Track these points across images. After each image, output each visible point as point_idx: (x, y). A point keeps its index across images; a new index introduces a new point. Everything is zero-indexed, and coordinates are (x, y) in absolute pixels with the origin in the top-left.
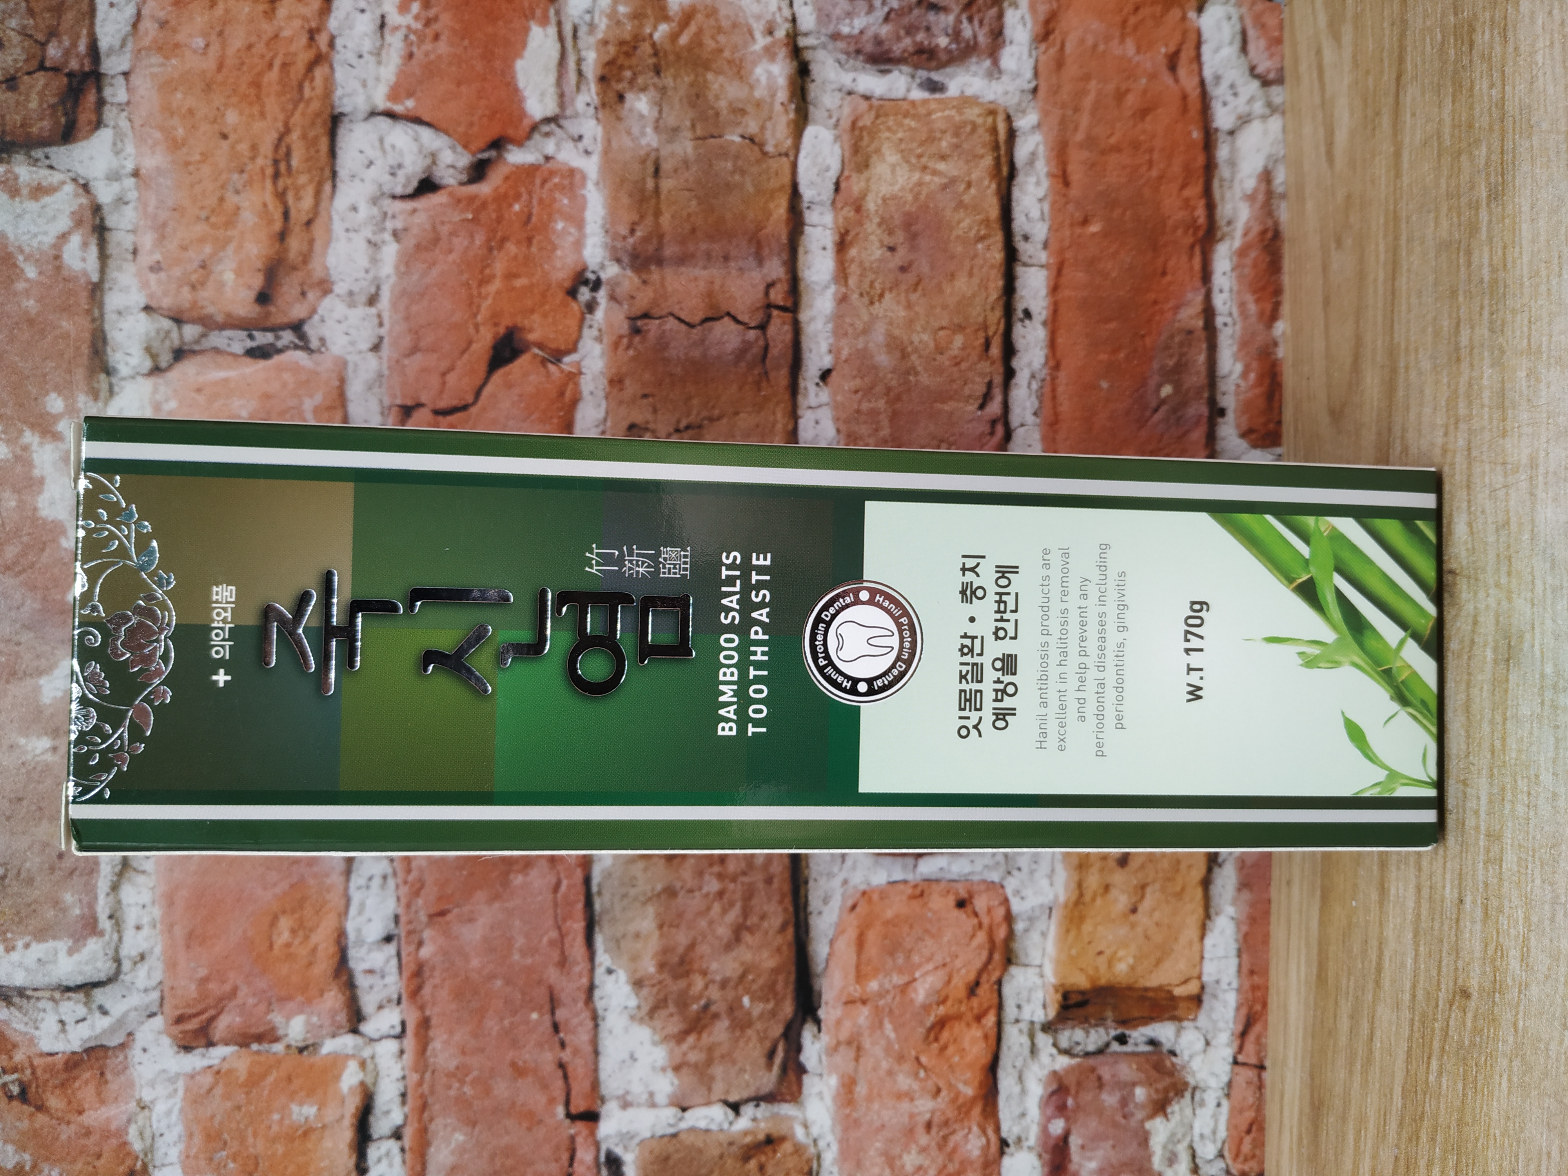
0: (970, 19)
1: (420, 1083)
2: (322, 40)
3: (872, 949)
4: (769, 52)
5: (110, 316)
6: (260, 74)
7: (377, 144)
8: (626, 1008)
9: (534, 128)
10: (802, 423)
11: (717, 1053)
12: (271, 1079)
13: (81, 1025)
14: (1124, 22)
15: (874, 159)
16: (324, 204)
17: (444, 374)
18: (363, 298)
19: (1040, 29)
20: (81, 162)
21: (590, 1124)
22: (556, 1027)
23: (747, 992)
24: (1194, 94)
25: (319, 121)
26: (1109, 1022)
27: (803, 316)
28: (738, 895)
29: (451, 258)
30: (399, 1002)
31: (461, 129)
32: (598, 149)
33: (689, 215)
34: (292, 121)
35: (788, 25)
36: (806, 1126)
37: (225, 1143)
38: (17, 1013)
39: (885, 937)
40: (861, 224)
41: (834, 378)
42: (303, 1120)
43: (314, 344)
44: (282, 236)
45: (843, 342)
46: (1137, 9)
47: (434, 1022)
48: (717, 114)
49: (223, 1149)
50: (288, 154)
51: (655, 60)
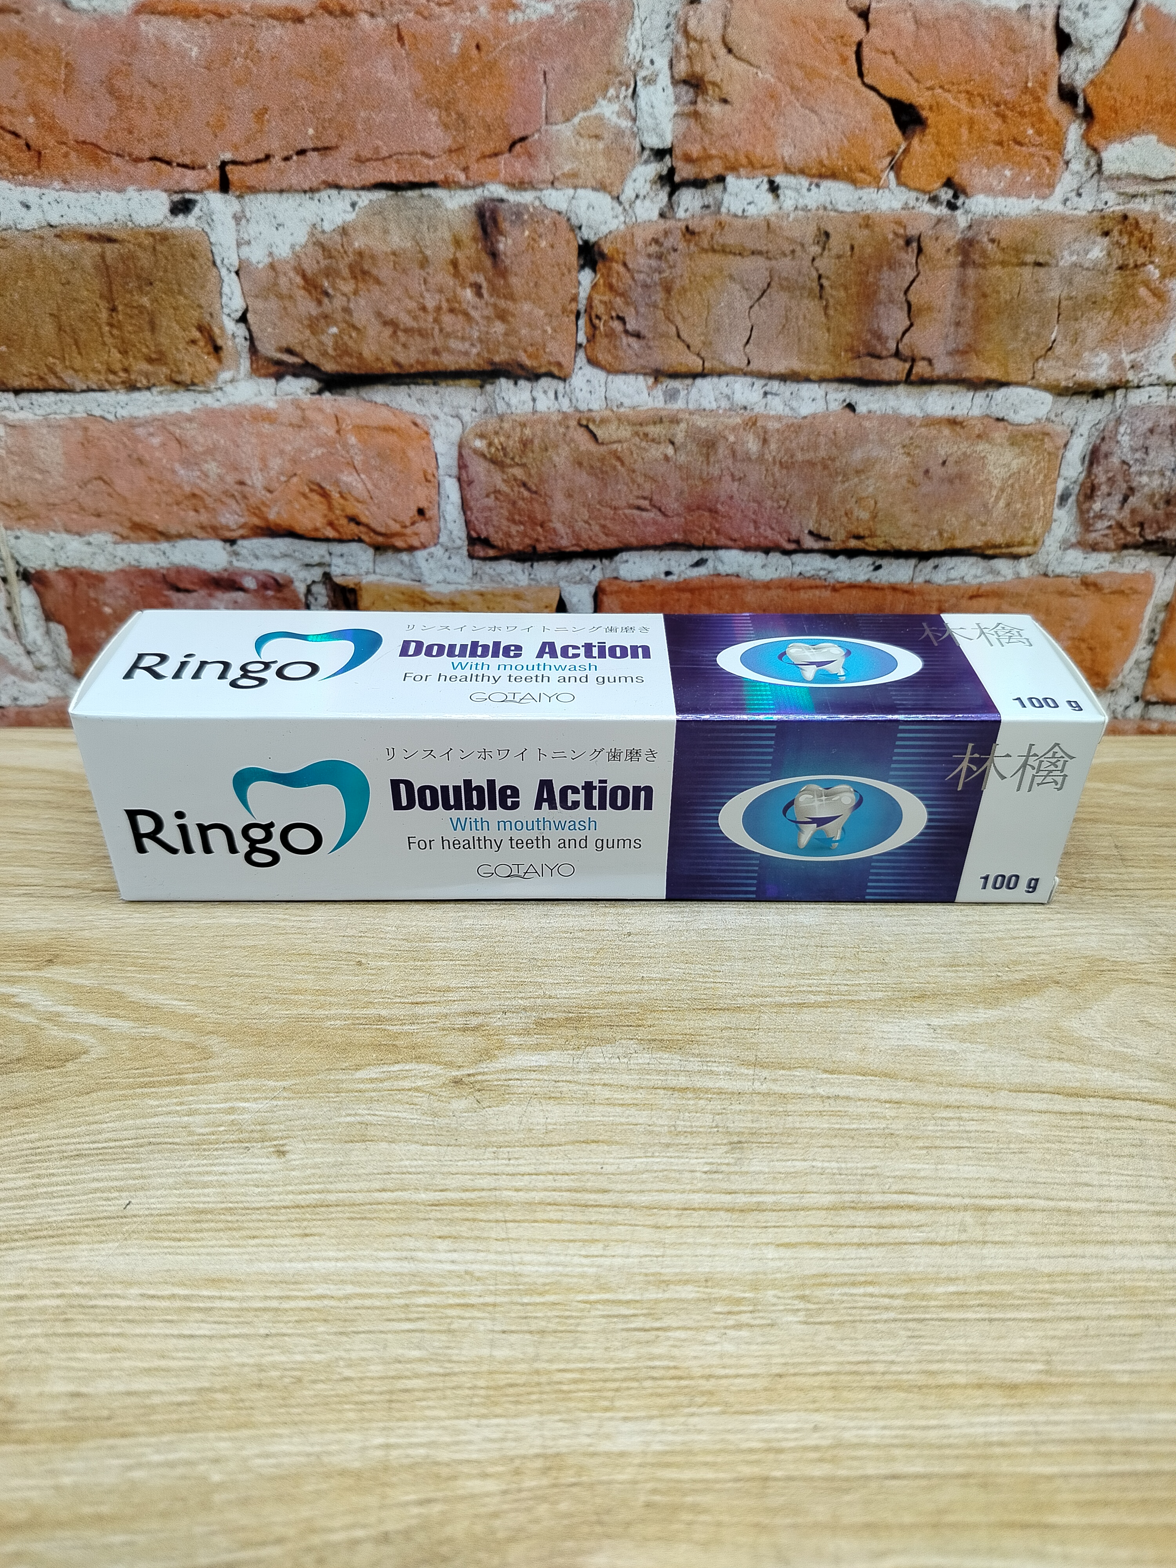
0: (1110, 527)
3: (382, 439)
4: (1117, 365)
8: (322, 220)
9: (1095, 150)
10: (815, 386)
11: (288, 303)
14: (1083, 640)
15: (1017, 451)
19: (1091, 579)
21: (218, 184)
22: (302, 152)
23: (341, 331)
27: (901, 389)
28: (423, 324)
29: (996, 63)
31: (1108, 78)
32: (1067, 211)
33: (998, 292)
35: (1136, 382)
36: (232, 380)
39: (392, 450)
40: (967, 439)
41: (848, 413)
45: (876, 423)
47: (300, 28)
48: (1076, 319)
51: (1132, 265)
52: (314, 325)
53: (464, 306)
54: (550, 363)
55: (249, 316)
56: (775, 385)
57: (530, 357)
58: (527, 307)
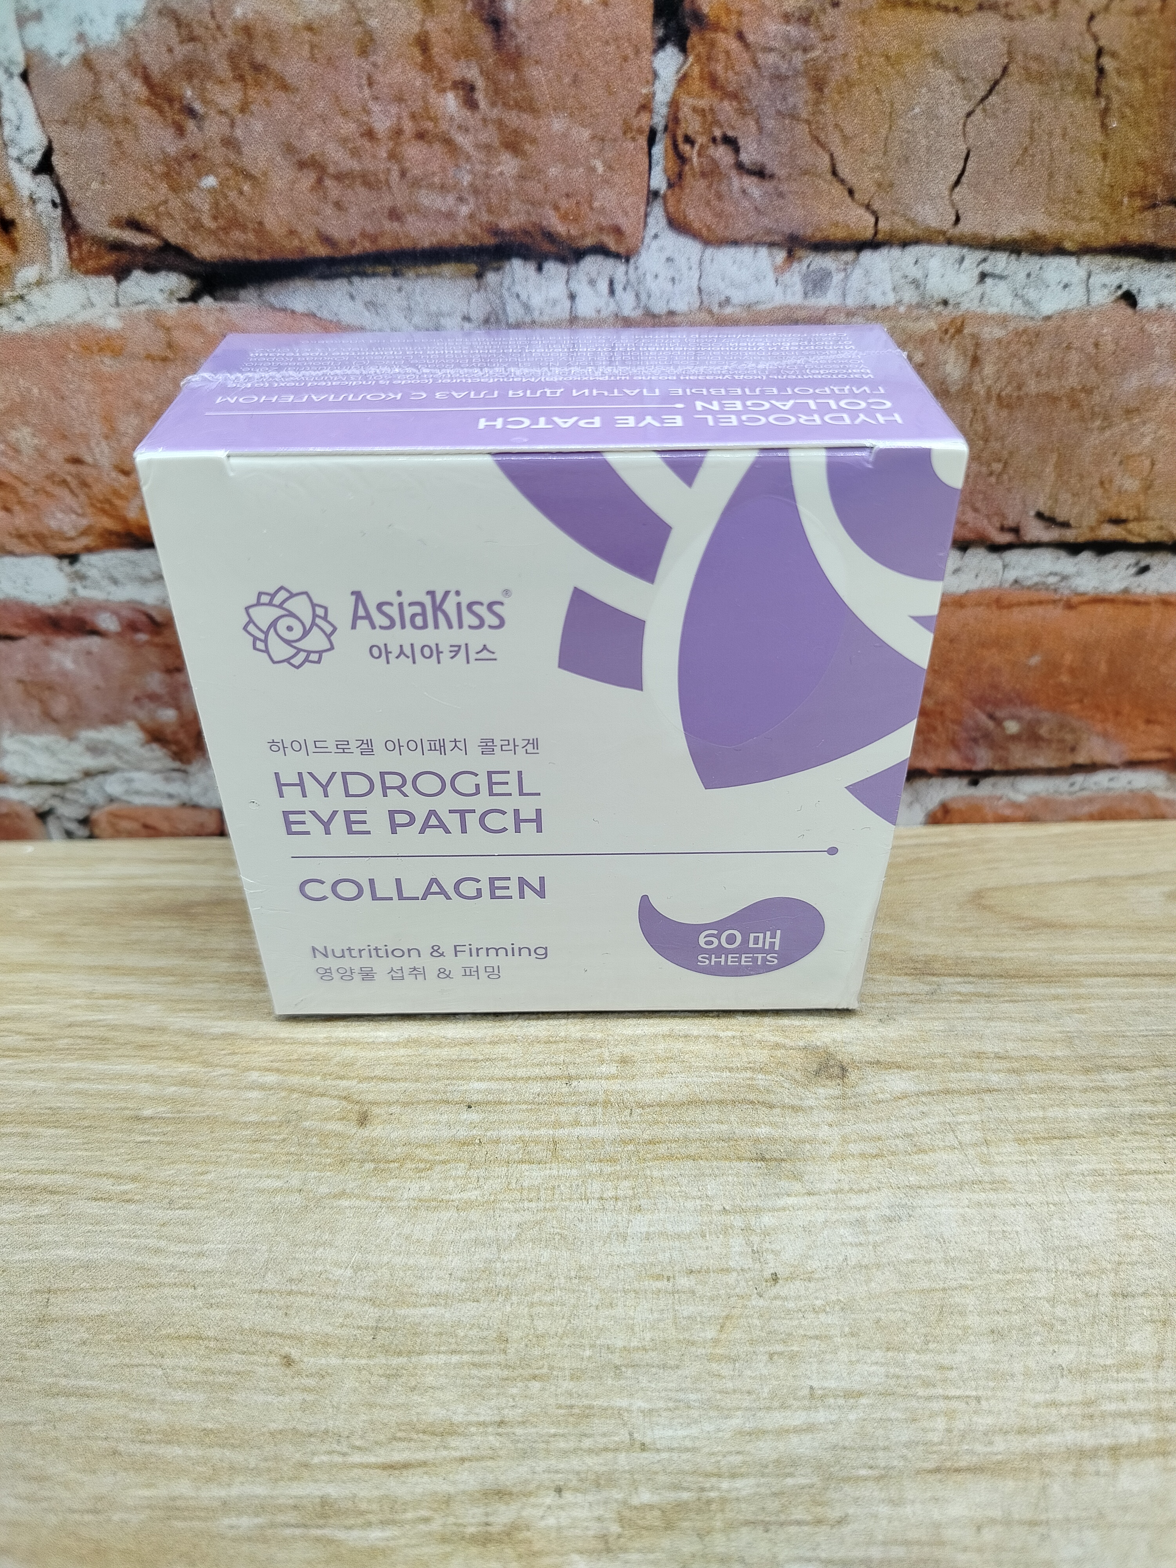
52: (174, 173)
53: (444, 126)
54: (601, 229)
55: (55, 160)
56: (1000, 261)
57: (564, 218)
58: (558, 125)
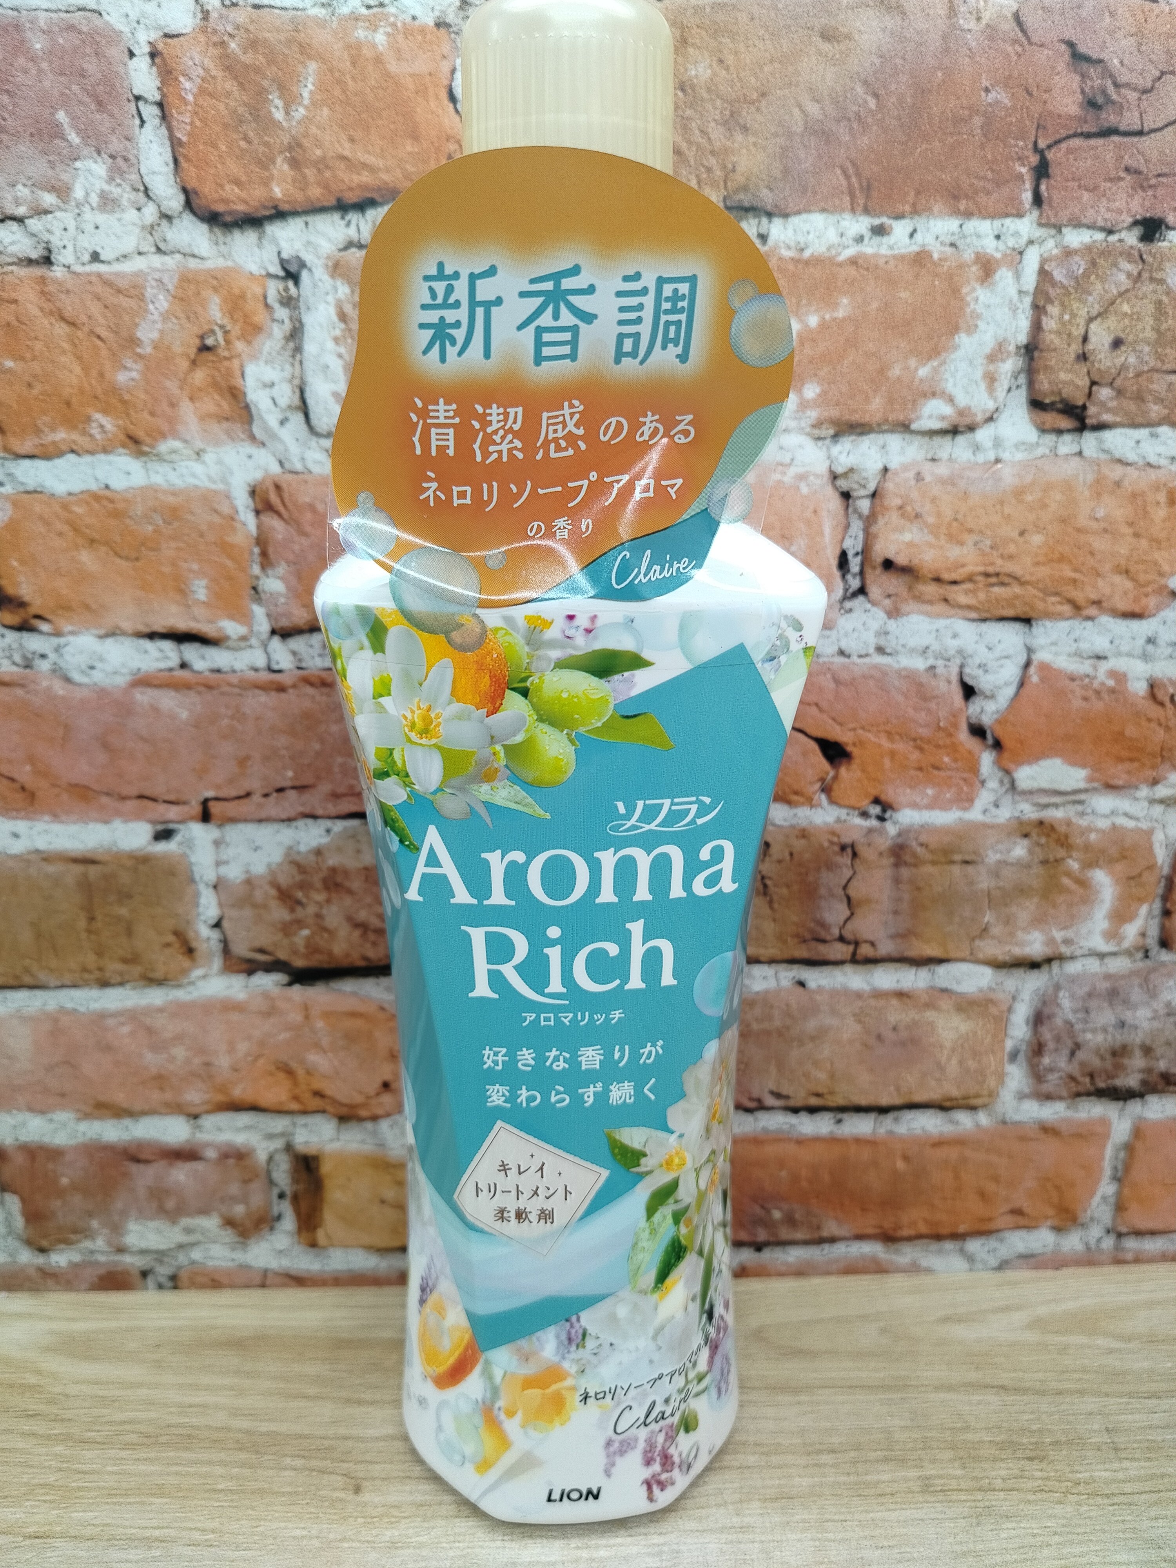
0: (1061, 1078)
1: (230, 684)
2: (1092, 611)
3: (349, 1023)
4: (1051, 941)
5: (881, 438)
6: (1070, 561)
7: (1005, 654)
8: (299, 843)
9: (1008, 772)
10: (766, 967)
11: (261, 911)
12: (229, 563)
13: (270, 402)
14: (1048, 1179)
15: (964, 1016)
16: (959, 611)
17: (817, 705)
18: (882, 642)
19: (1049, 1125)
20: (1011, 416)
21: (200, 815)
22: (280, 790)
23: (313, 934)
24: (992, 1226)
25: (1027, 609)
26: (295, 1187)
27: (848, 968)
29: (910, 711)
30: (299, 668)
31: (1011, 717)
32: (987, 819)
33: (931, 886)
34: (1029, 588)
35: (1068, 954)
36: (205, 977)
37: (170, 524)
38: (279, 346)
39: (359, 1032)
40: (915, 1007)
41: (799, 990)
42: (194, 589)
43: (848, 604)
44: (938, 580)
45: (826, 996)
46: (1057, 1188)
47: (283, 696)
48: (1006, 905)
49: (165, 522)
50: (1003, 584)
51: (1052, 859)
52: (287, 929)
55: (224, 922)
